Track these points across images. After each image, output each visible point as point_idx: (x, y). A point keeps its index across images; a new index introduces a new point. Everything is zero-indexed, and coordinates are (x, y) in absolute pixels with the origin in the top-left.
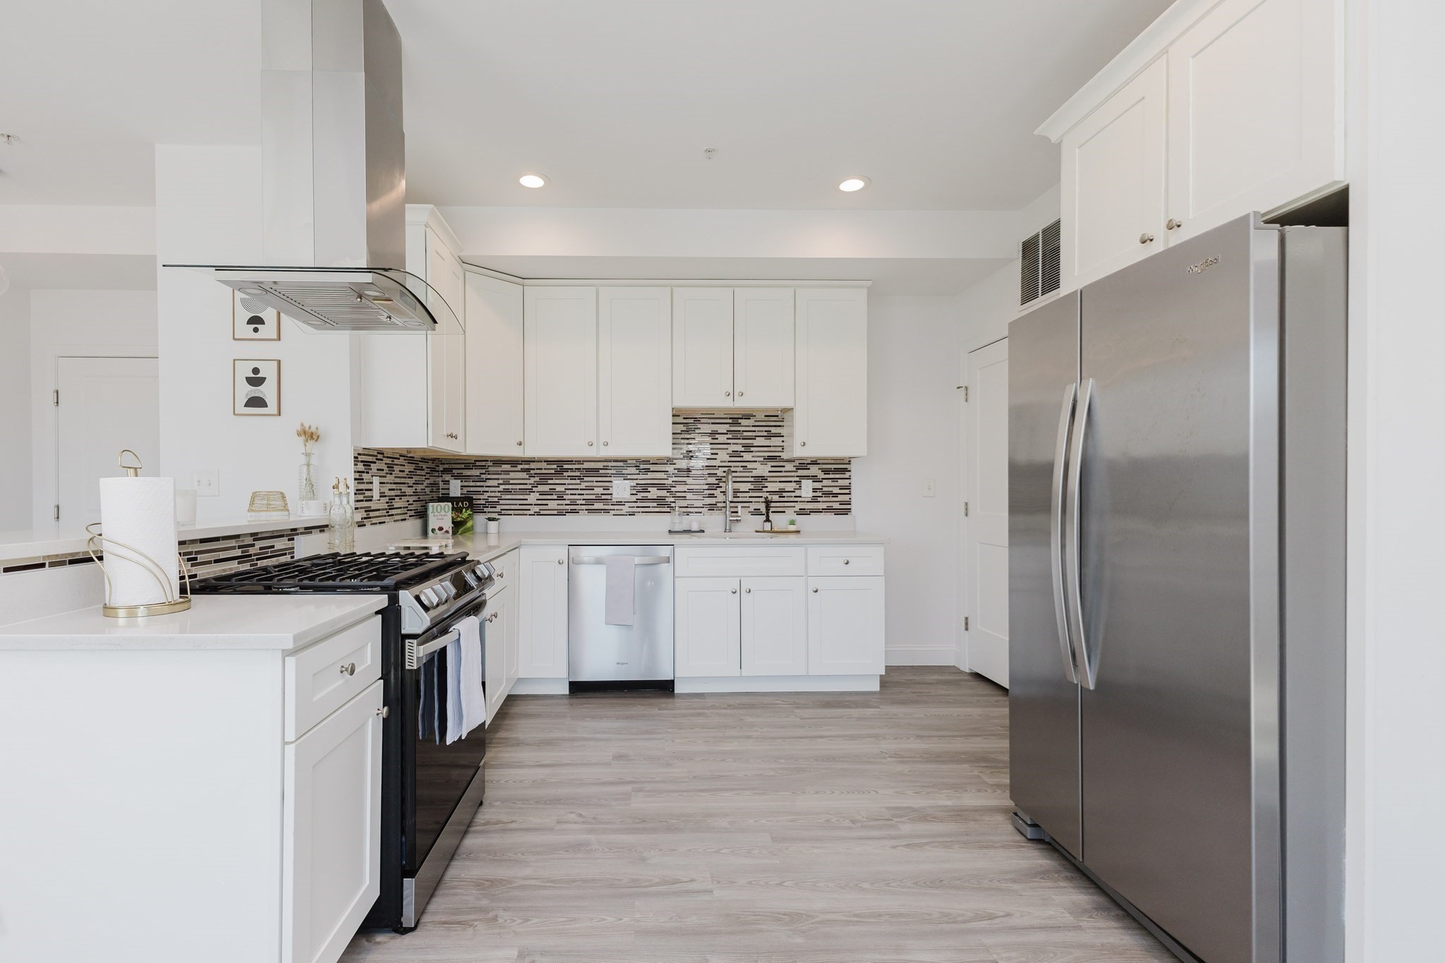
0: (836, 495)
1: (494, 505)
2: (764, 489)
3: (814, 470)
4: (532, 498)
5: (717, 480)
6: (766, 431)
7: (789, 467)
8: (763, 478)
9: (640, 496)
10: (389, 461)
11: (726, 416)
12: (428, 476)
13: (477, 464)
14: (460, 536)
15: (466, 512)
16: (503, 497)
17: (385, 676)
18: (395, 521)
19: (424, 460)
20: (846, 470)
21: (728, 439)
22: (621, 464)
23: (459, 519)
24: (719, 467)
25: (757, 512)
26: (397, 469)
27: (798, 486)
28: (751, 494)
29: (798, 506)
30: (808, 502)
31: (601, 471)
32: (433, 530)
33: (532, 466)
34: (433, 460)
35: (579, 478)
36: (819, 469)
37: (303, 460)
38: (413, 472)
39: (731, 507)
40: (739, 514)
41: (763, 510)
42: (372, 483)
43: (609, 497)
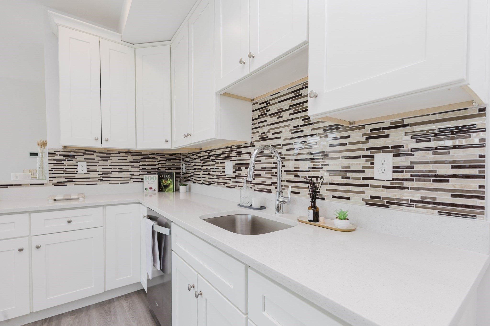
3: (396, 137)
7: (356, 136)
11: (289, 91)
15: (169, 180)
21: (290, 114)
22: (229, 149)
23: (166, 184)
27: (368, 164)
28: (310, 174)
32: (146, 189)
36: (407, 134)
43: (224, 173)
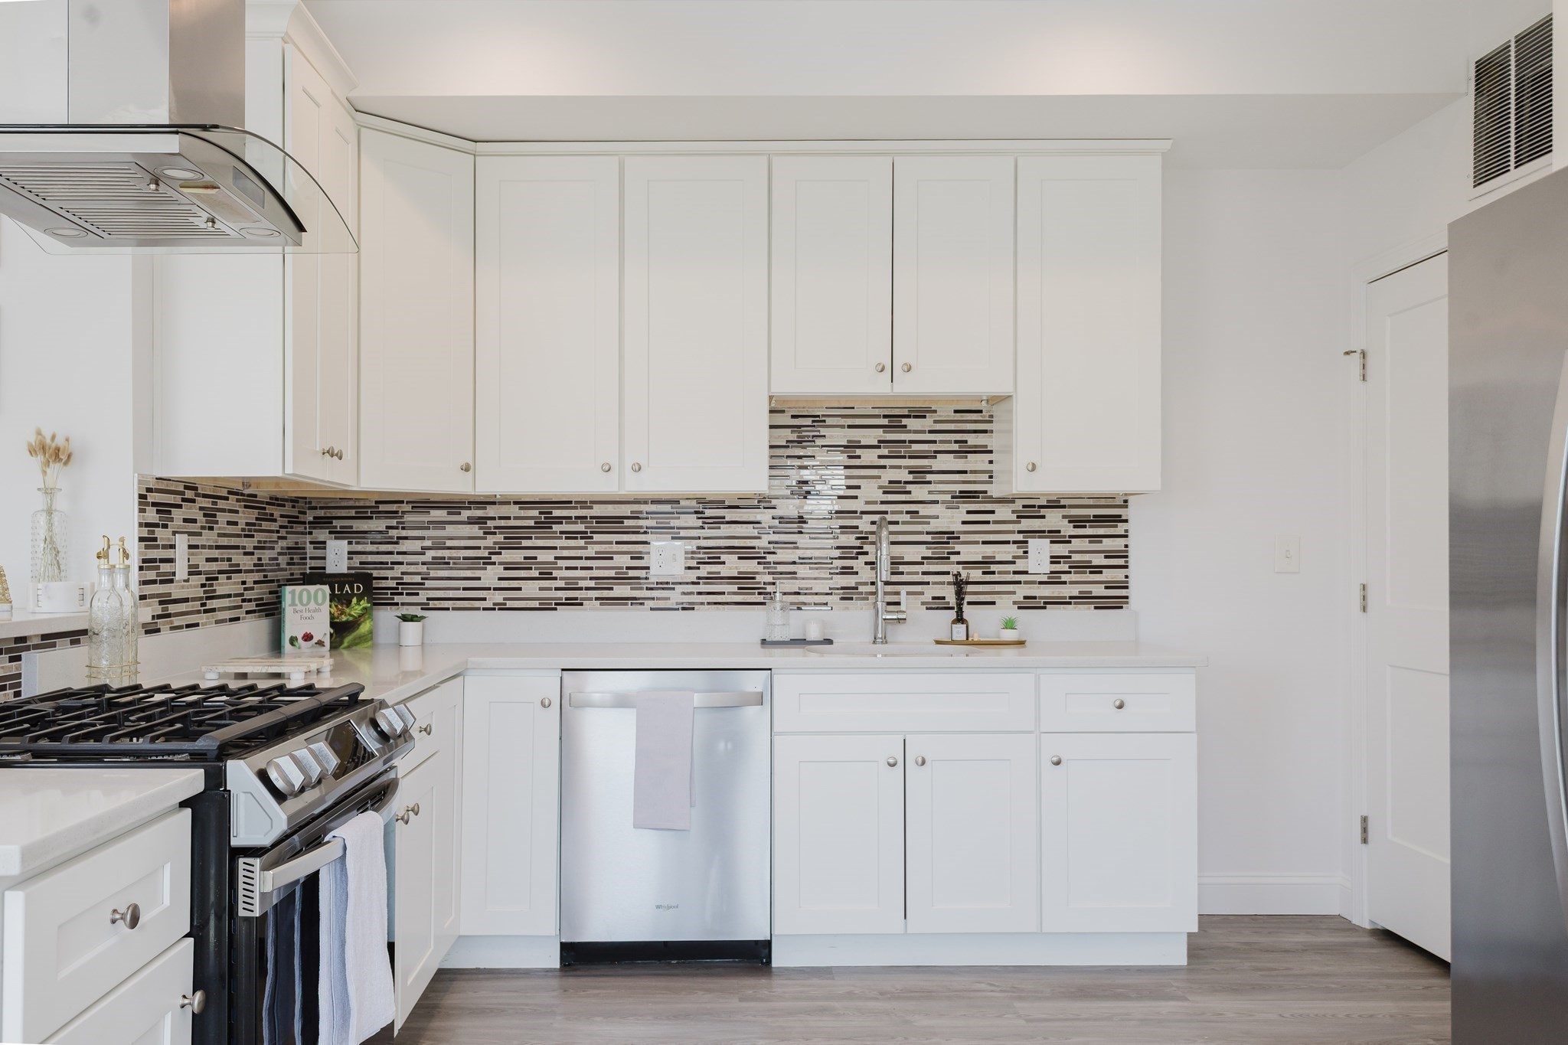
0: (1097, 569)
1: (413, 589)
2: (954, 558)
3: (1054, 520)
4: (490, 576)
5: (858, 538)
6: (956, 442)
7: (1004, 512)
8: (952, 536)
9: (704, 571)
10: (206, 503)
11: (876, 412)
12: (283, 532)
13: (382, 507)
14: (345, 652)
15: (358, 603)
16: (433, 574)
17: (197, 932)
18: (217, 622)
19: (276, 501)
20: (1118, 519)
21: (880, 457)
22: (667, 508)
23: (344, 618)
24: (863, 513)
25: (938, 604)
26: (222, 518)
27: (1020, 552)
28: (925, 568)
29: (1022, 591)
30: (1041, 583)
31: (627, 523)
32: (293, 641)
33: (491, 511)
34: (294, 501)
35: (584, 536)
36: (1064, 517)
37: (39, 501)
38: (254, 524)
39: (886, 593)
40: (903, 607)
41: (952, 600)
42: (173, 547)
43: (642, 573)
